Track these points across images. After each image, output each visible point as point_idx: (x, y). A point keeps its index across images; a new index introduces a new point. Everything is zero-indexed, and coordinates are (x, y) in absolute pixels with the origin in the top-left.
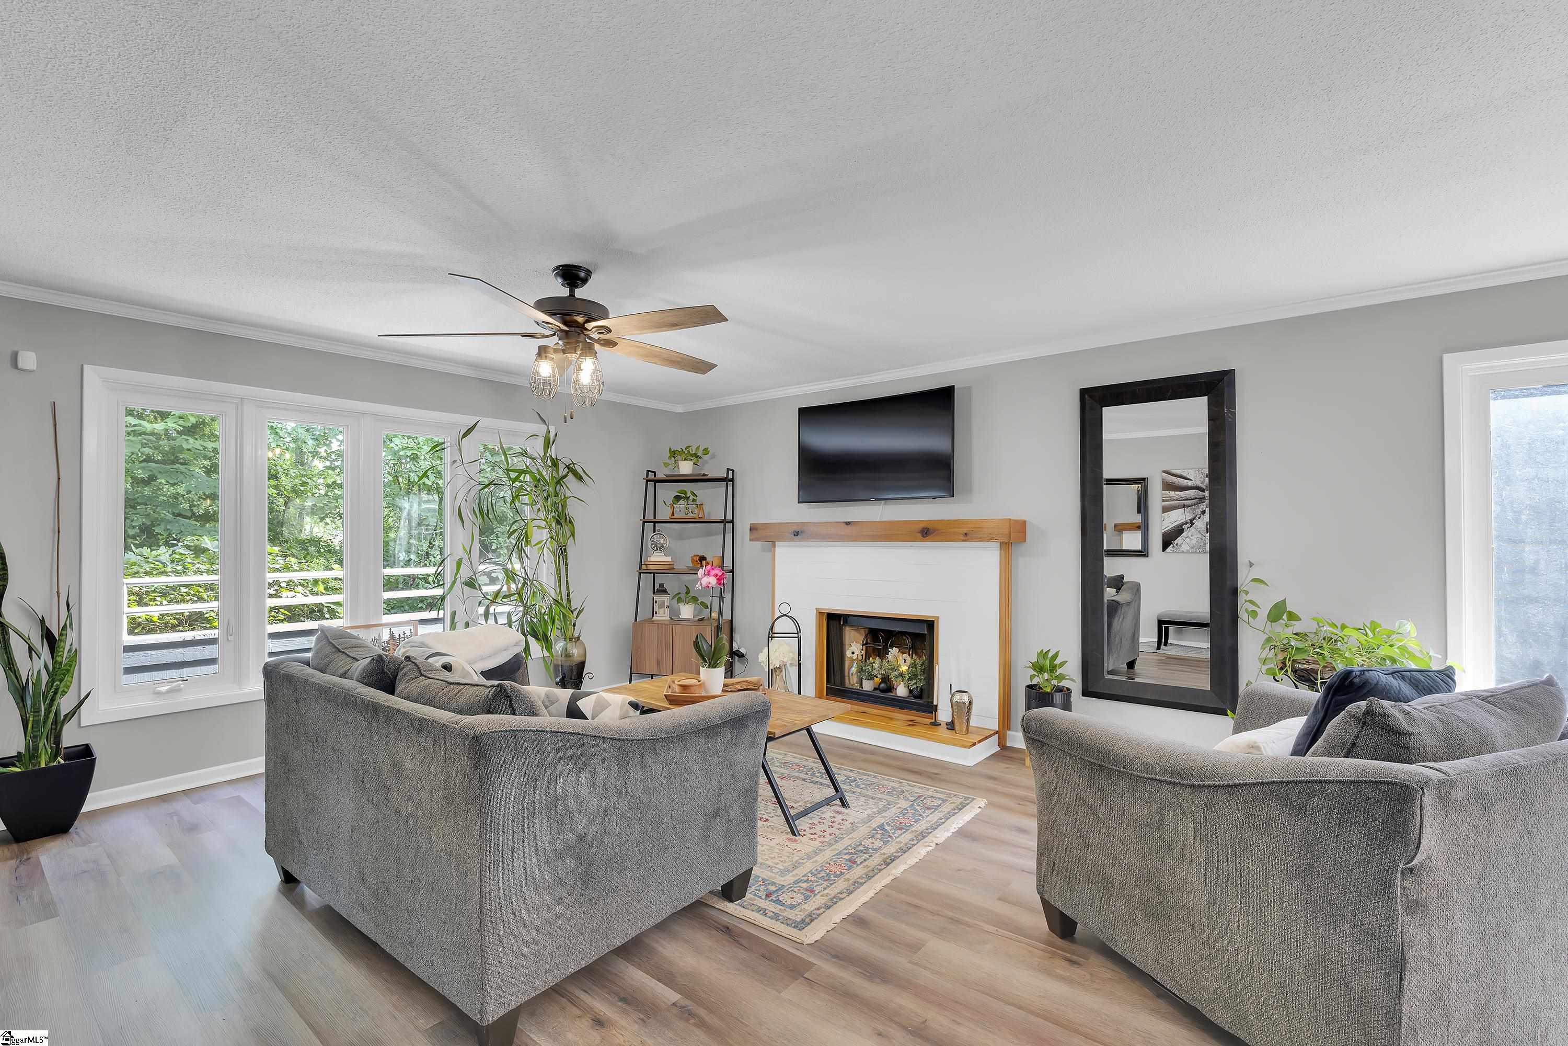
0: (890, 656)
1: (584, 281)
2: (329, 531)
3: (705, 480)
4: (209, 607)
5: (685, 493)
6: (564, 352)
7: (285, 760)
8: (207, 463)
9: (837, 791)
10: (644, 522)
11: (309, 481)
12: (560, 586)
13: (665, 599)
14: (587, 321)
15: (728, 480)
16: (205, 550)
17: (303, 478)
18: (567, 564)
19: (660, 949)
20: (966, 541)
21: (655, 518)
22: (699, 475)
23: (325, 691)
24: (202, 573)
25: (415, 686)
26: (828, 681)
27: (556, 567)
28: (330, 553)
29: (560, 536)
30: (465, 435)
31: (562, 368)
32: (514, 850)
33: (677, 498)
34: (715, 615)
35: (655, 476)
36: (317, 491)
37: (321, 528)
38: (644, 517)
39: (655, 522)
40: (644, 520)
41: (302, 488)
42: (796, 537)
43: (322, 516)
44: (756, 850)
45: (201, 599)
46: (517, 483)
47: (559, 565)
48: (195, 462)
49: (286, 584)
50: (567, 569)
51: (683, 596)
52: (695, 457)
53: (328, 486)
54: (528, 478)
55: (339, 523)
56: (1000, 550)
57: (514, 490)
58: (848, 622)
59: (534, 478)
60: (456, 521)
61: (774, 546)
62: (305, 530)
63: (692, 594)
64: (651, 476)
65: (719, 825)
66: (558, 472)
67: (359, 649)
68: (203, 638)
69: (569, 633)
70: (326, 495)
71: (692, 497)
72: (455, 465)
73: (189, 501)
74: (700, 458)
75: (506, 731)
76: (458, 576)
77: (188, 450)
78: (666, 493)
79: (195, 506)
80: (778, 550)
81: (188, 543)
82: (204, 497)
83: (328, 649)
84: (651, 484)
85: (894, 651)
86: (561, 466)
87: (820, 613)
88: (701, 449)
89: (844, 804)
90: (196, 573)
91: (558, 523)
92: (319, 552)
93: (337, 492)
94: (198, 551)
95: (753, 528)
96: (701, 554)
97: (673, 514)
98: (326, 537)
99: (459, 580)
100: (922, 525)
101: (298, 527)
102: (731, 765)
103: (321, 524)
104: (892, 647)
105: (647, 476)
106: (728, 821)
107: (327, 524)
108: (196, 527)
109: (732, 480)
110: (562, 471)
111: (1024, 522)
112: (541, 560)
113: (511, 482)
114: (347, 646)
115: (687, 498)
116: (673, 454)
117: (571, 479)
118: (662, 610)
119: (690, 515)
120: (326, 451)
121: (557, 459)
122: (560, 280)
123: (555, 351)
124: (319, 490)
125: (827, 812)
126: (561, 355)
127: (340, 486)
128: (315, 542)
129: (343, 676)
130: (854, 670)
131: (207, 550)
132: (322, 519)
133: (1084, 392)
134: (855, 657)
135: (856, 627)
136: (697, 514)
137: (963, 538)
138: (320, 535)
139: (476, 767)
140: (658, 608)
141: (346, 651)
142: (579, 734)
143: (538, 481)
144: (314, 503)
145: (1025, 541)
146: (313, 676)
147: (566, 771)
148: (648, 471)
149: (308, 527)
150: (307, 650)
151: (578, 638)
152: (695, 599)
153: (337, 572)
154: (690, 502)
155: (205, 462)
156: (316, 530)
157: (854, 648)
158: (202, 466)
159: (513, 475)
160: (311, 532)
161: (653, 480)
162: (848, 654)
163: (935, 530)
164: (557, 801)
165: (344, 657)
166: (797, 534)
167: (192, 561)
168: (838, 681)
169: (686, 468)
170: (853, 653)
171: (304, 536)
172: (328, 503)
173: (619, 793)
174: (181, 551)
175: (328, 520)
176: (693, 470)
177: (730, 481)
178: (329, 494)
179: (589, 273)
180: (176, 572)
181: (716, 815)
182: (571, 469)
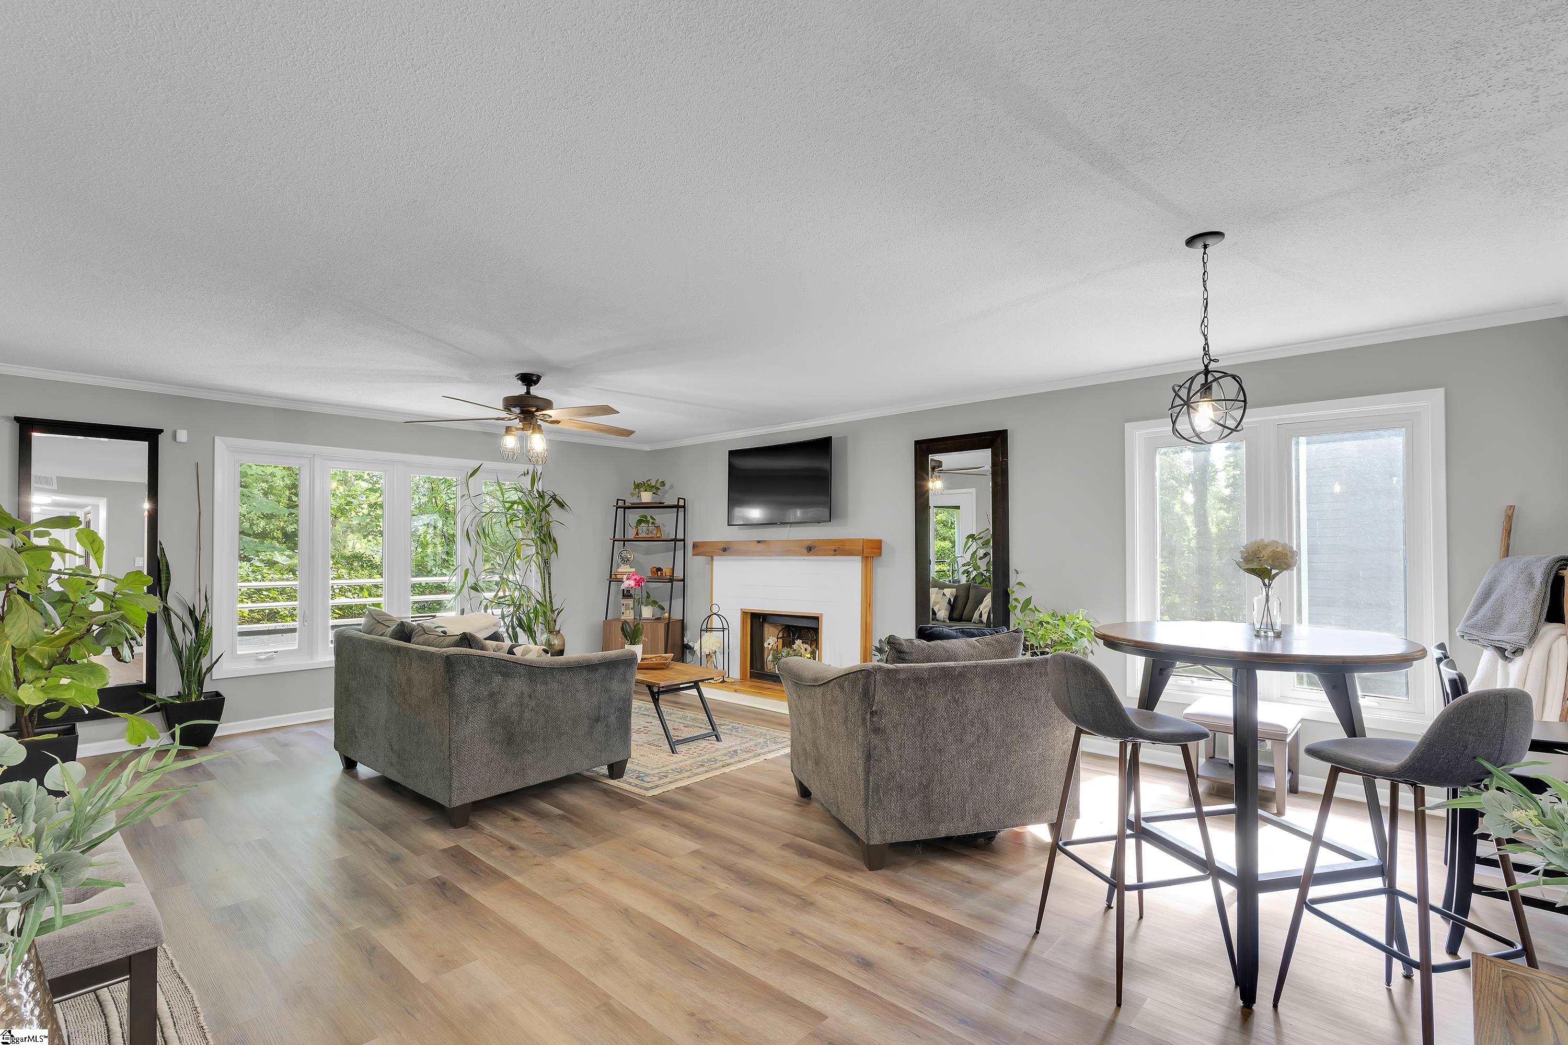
0: (795, 646)
1: (536, 382)
2: (370, 547)
3: (660, 506)
4: (282, 605)
5: (646, 517)
6: (522, 429)
7: (347, 689)
8: (265, 485)
9: (714, 730)
10: (614, 541)
11: (353, 500)
12: (544, 590)
13: (630, 602)
14: (536, 411)
15: (680, 507)
16: (276, 563)
17: (348, 498)
18: (549, 574)
19: (560, 796)
20: (835, 555)
21: (624, 537)
22: (656, 503)
23: (370, 643)
24: (276, 581)
25: (421, 639)
26: (751, 667)
27: (542, 576)
28: (371, 566)
29: (544, 552)
30: (472, 475)
31: (523, 440)
32: (467, 718)
33: (640, 522)
34: (667, 615)
35: (625, 504)
36: (360, 510)
37: (364, 545)
38: (614, 537)
39: (624, 541)
40: (614, 539)
41: (347, 508)
42: (725, 553)
43: (366, 533)
44: (630, 749)
45: (275, 600)
46: (510, 511)
47: (544, 573)
48: (255, 484)
49: (338, 590)
50: (549, 578)
51: (644, 600)
52: (654, 489)
53: (370, 506)
54: (520, 507)
55: (380, 539)
56: (862, 562)
57: (508, 516)
58: (767, 620)
59: (525, 507)
60: (464, 540)
61: (712, 559)
62: (348, 546)
63: (651, 599)
64: (621, 503)
65: (600, 728)
66: (543, 502)
67: (391, 622)
68: (282, 628)
69: (551, 627)
70: (369, 514)
71: (651, 521)
72: (464, 498)
73: (249, 519)
74: (659, 489)
75: (463, 654)
76: (466, 582)
77: (251, 475)
78: (633, 516)
79: (254, 524)
80: (715, 563)
81: (263, 558)
82: (262, 516)
83: (373, 621)
84: (620, 511)
85: (799, 642)
86: (547, 497)
87: (744, 613)
88: (660, 481)
89: (718, 739)
90: (270, 580)
91: (543, 541)
92: (362, 566)
93: (379, 512)
94: (271, 564)
95: (695, 546)
96: (658, 566)
97: (637, 534)
98: (368, 553)
99: (466, 584)
100: (809, 543)
101: (343, 544)
102: (607, 691)
103: (363, 540)
104: (797, 640)
105: (617, 504)
106: (607, 726)
107: (369, 541)
108: (257, 544)
109: (684, 507)
110: (547, 499)
111: (880, 542)
112: (528, 570)
113: (506, 510)
114: (384, 619)
115: (648, 522)
116: (638, 486)
117: (554, 509)
118: (628, 611)
119: (650, 535)
120: (368, 474)
121: (543, 491)
122: (520, 382)
123: (517, 429)
124: (362, 509)
125: (703, 743)
126: (521, 432)
127: (381, 506)
128: (357, 557)
129: (381, 635)
130: (770, 657)
131: (278, 563)
132: (365, 537)
133: (917, 443)
134: (770, 647)
135: (774, 624)
136: (655, 534)
137: (832, 553)
138: (362, 551)
139: (448, 672)
140: (625, 609)
141: (383, 622)
142: (505, 660)
143: (528, 510)
144: (358, 522)
145: (881, 556)
146: (363, 636)
147: (497, 679)
148: (618, 500)
149: (350, 544)
150: (360, 625)
151: (559, 631)
152: (655, 603)
153: (377, 580)
154: (650, 525)
155: (263, 485)
156: (358, 546)
157: (771, 640)
158: (260, 488)
159: (507, 505)
160: (354, 548)
161: (623, 507)
162: (766, 645)
163: (815, 547)
164: (492, 695)
165: (382, 625)
166: (725, 550)
167: (267, 572)
168: (759, 666)
169: (646, 497)
170: (769, 644)
171: (347, 553)
172: (370, 522)
173: (530, 696)
174: (258, 564)
175: (370, 537)
176: (653, 498)
177: (681, 507)
178: (372, 513)
179: (539, 378)
180: (256, 580)
181: (597, 720)
182: (554, 498)
